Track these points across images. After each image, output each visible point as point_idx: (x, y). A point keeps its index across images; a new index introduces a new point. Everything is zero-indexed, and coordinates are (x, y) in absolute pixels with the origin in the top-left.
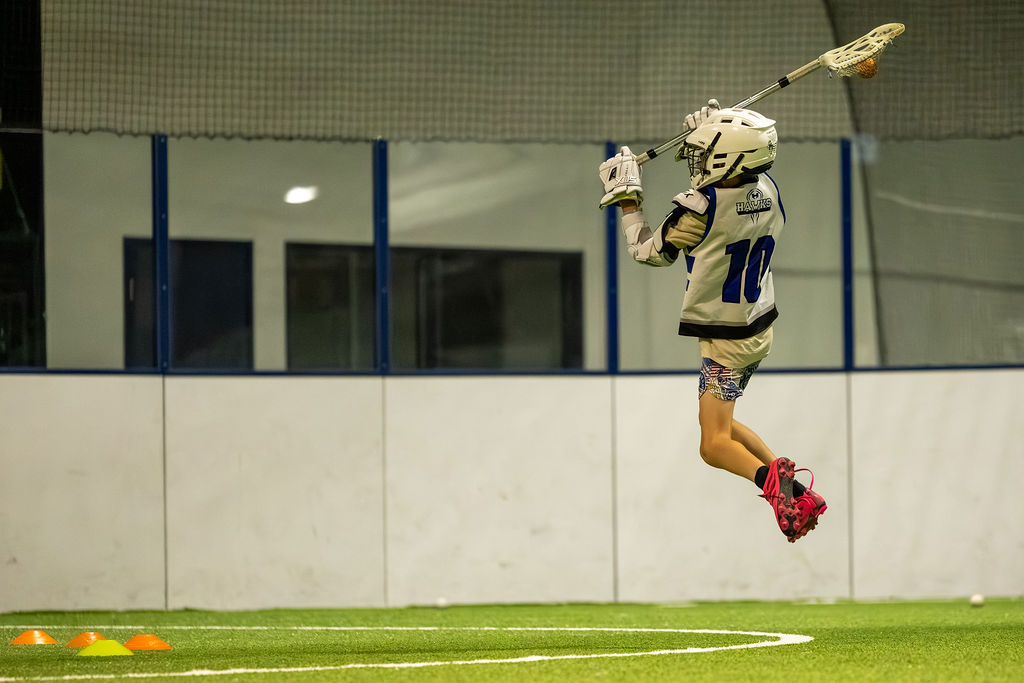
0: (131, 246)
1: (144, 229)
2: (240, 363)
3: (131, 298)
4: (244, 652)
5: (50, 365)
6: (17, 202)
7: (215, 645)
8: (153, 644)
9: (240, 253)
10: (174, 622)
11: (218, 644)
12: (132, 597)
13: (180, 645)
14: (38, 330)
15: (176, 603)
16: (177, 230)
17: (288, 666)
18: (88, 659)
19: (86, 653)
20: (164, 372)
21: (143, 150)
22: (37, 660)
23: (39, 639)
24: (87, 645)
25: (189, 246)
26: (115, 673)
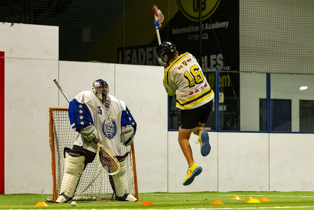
0: (261, 100)
1: (264, 96)
2: (288, 130)
3: (261, 114)
4: (288, 202)
5: (241, 130)
6: (233, 89)
7: (281, 200)
8: (266, 200)
9: (288, 102)
10: (271, 194)
11: (282, 200)
12: (261, 188)
13: (272, 201)
14: (238, 121)
15: (272, 190)
16: (272, 97)
17: (299, 206)
18: (250, 204)
19: (249, 202)
20: (269, 132)
21: (264, 77)
22: (237, 204)
23: (238, 198)
24: (250, 200)
25: (275, 100)
26: (256, 207)
